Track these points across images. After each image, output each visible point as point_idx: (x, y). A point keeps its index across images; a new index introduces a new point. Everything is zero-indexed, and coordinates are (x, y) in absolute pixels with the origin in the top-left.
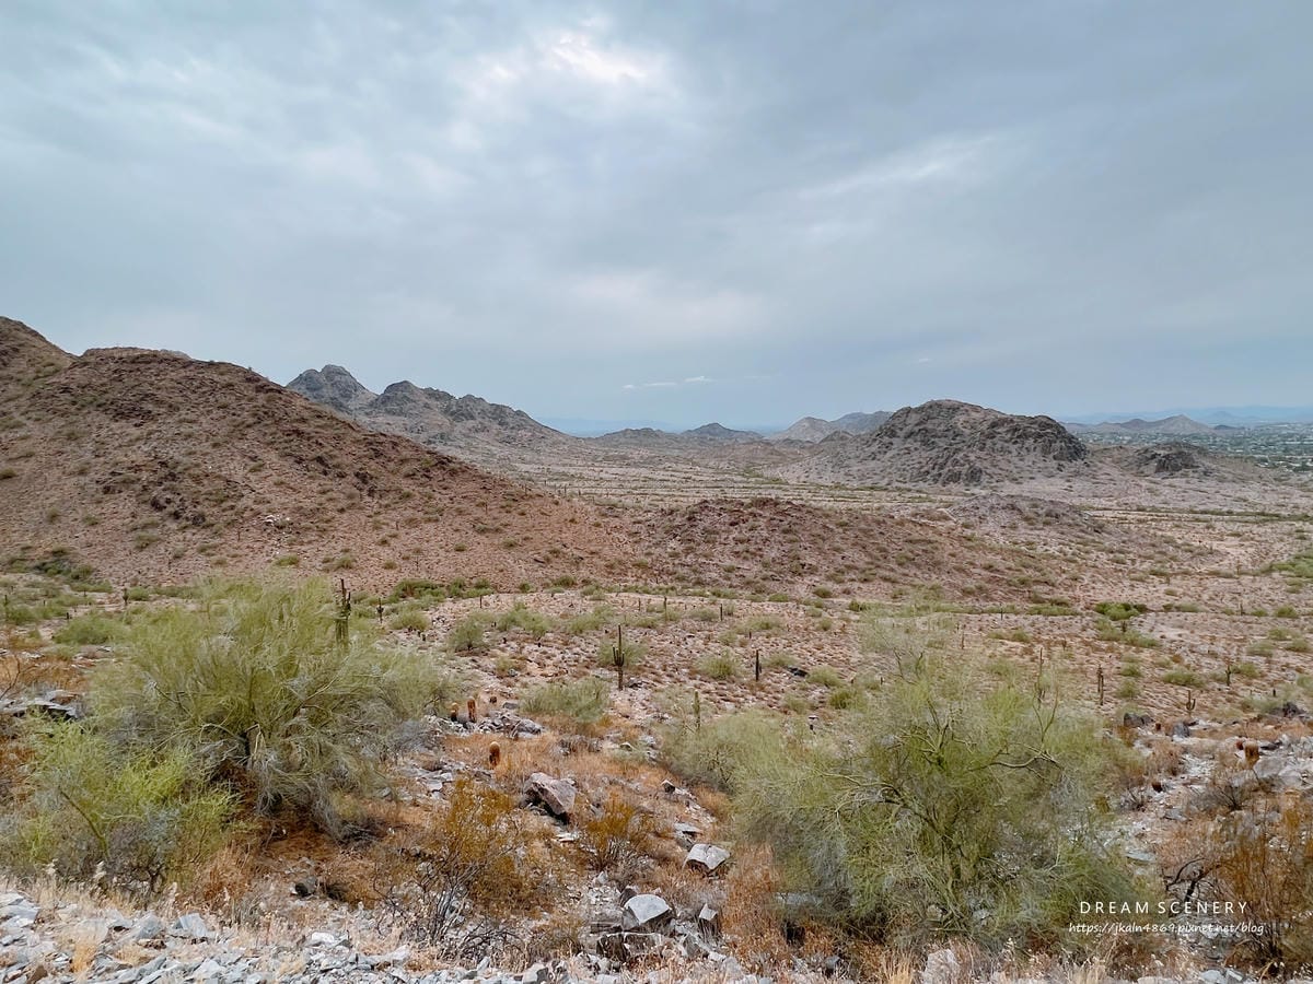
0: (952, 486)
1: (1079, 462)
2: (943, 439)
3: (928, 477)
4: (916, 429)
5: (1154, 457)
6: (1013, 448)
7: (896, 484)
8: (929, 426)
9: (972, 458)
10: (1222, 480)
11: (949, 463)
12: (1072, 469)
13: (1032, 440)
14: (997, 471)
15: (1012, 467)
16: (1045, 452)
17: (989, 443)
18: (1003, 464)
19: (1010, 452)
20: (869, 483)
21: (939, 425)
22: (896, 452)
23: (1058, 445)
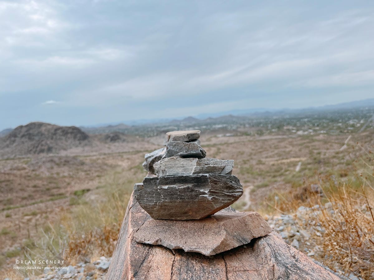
0: (42, 154)
1: (86, 140)
2: (37, 137)
3: (32, 152)
4: (26, 133)
5: (109, 137)
6: (64, 138)
7: (18, 156)
8: (31, 132)
9: (49, 143)
11: (40, 146)
12: (85, 143)
13: (70, 135)
14: (58, 147)
15: (63, 145)
16: (75, 138)
17: (54, 137)
20: (6, 157)
21: (35, 131)
22: (17, 143)
23: (79, 135)
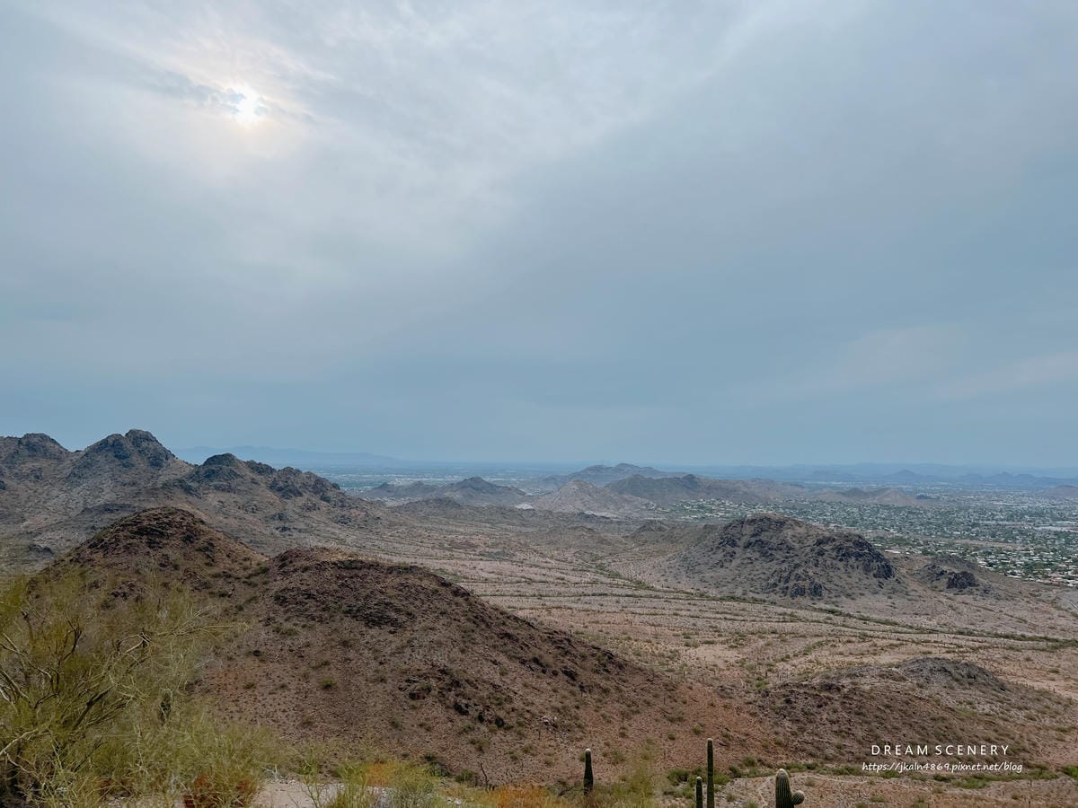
0: (799, 599)
1: (892, 579)
2: (780, 552)
3: (777, 589)
4: (753, 540)
5: (942, 573)
6: (841, 565)
7: (751, 595)
8: (763, 537)
9: (811, 574)
10: (998, 598)
11: (792, 578)
12: (890, 587)
13: (853, 559)
14: (832, 586)
15: (843, 583)
16: (867, 569)
17: (820, 559)
18: (836, 580)
19: (839, 569)
20: (726, 591)
21: (772, 537)
22: (739, 561)
23: (875, 564)
